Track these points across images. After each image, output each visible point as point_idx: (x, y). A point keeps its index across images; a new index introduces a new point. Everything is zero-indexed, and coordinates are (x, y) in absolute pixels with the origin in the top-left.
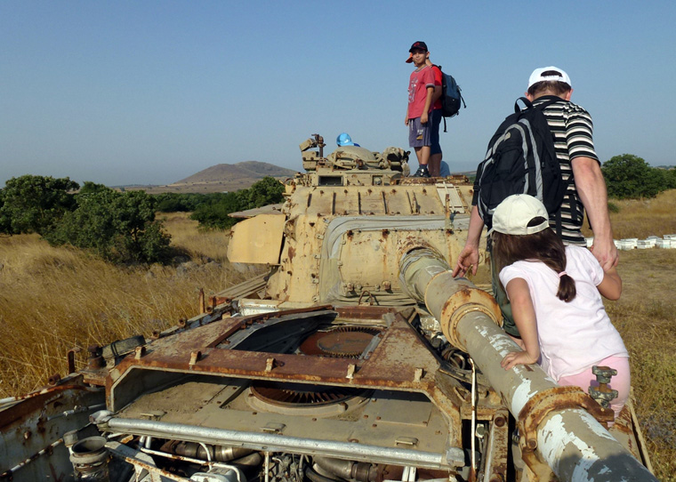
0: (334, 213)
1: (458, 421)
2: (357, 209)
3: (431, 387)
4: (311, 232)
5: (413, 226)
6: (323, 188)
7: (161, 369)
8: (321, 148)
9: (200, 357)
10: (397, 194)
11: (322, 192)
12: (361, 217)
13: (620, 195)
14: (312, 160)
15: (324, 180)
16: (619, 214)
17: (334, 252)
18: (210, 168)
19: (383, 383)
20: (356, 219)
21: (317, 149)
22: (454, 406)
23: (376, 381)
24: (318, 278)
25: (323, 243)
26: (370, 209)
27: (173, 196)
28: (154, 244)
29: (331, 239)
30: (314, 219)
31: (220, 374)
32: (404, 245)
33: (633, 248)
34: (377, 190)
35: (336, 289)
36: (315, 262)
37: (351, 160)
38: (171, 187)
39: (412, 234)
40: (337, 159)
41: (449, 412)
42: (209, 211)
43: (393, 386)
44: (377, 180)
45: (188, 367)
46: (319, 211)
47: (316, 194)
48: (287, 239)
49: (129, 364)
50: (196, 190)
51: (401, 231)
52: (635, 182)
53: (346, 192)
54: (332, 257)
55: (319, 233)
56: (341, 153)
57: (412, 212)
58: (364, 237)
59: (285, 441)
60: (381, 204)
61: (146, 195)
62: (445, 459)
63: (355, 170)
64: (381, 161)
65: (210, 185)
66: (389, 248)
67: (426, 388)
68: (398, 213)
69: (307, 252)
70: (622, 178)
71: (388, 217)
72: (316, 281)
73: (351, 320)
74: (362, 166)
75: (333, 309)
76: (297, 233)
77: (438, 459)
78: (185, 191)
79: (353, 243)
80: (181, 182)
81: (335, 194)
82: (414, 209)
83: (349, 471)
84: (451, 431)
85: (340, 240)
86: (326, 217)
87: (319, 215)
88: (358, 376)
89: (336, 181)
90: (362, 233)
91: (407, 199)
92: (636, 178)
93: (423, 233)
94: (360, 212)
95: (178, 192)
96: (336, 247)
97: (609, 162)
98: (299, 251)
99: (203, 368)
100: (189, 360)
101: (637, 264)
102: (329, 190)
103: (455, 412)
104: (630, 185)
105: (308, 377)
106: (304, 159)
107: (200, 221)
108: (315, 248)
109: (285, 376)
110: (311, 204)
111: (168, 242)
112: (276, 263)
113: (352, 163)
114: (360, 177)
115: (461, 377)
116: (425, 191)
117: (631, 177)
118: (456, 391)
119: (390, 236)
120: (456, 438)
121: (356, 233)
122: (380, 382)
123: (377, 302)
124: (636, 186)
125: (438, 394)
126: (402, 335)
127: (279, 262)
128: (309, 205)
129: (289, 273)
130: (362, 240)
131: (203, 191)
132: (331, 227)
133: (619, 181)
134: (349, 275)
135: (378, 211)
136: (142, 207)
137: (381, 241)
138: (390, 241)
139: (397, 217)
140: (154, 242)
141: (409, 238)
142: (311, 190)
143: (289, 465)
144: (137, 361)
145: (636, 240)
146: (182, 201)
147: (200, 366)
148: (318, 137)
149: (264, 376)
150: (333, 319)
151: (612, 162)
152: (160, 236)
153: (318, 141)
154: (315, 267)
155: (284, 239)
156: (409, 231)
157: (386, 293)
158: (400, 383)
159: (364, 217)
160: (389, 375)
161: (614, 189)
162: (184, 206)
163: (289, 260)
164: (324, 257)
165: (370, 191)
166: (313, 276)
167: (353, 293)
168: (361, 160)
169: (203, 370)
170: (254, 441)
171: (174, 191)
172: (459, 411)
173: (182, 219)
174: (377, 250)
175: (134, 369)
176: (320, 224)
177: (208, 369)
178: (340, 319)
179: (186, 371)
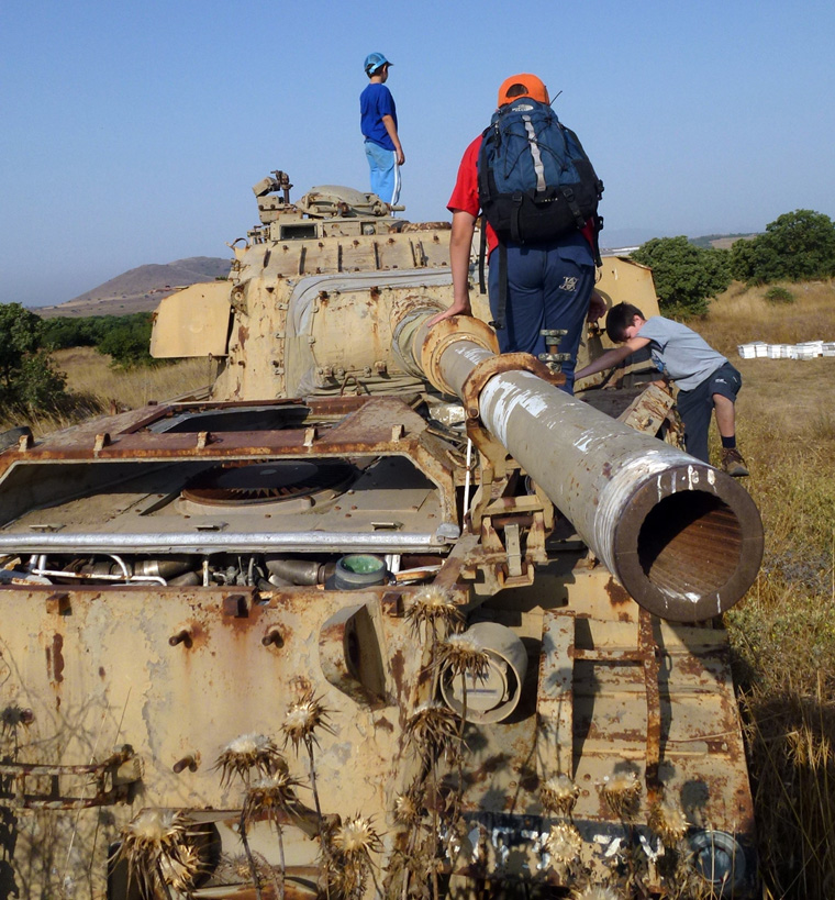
0: (302, 272)
1: (451, 488)
2: (336, 266)
3: (413, 447)
4: (270, 301)
5: (415, 282)
6: (286, 243)
7: (55, 462)
8: (287, 191)
9: (107, 441)
10: (395, 245)
11: (286, 248)
12: (340, 275)
13: (796, 276)
14: (273, 208)
15: (289, 232)
16: (795, 306)
17: (303, 326)
18: (129, 273)
19: (352, 448)
20: (335, 279)
21: (281, 193)
22: (445, 468)
23: (342, 446)
24: (282, 366)
25: (288, 316)
26: (355, 265)
27: (69, 322)
28: (38, 390)
29: (299, 309)
30: (272, 282)
31: (137, 460)
32: (401, 309)
33: (816, 355)
34: (367, 242)
35: (308, 379)
36: (277, 344)
37: (330, 204)
38: (63, 309)
39: (413, 293)
40: (310, 204)
41: (438, 478)
42: (128, 338)
43: (364, 451)
44: (368, 228)
45: (92, 455)
46: (280, 272)
47: (276, 251)
48: (236, 316)
49: (10, 459)
50: (105, 311)
51: (397, 289)
52: (817, 253)
53: (321, 245)
54: (301, 333)
55: (281, 301)
56: (316, 195)
57: (416, 265)
58: (345, 299)
59: (226, 539)
60: (372, 258)
61: (22, 311)
62: (435, 537)
63: (338, 218)
64: (377, 203)
65: (129, 301)
66: (381, 314)
67: (407, 449)
68: (395, 267)
69: (265, 330)
70: (797, 247)
71: (381, 273)
72: (281, 370)
73: (330, 416)
74: (347, 212)
75: (304, 403)
76: (250, 304)
77: (426, 540)
78: (86, 314)
79: (329, 309)
80: (80, 298)
81: (304, 251)
82: (418, 261)
83: (315, 574)
84: (443, 503)
85: (311, 308)
86: (290, 279)
87: (280, 276)
88: (319, 443)
89: (307, 231)
90: (342, 295)
91: (410, 250)
92: (819, 247)
93: (429, 291)
94: (340, 269)
95: (75, 316)
96: (305, 318)
97: (774, 224)
98: (253, 331)
99: (112, 454)
100: (93, 446)
101: (823, 380)
102: (295, 246)
103: (447, 477)
104: (810, 258)
105: (253, 451)
106: (261, 208)
107: (114, 356)
108: (277, 323)
109: (223, 452)
110: (270, 263)
111: (61, 385)
112: (222, 353)
113: (332, 208)
114: (344, 227)
115: (455, 437)
116: (436, 239)
117: (810, 247)
118: (449, 454)
119: (381, 296)
120: (449, 512)
121: (332, 296)
122: (348, 447)
123: (369, 393)
124: (820, 260)
125: (423, 454)
126: (386, 403)
127: (227, 352)
128: (265, 264)
129: (240, 363)
130: (342, 305)
131: (116, 311)
132: (298, 291)
133: (793, 254)
134: (326, 355)
135: (367, 267)
136: (18, 330)
137: (369, 304)
138: (383, 305)
139: (392, 272)
140: (39, 385)
141: (409, 298)
142: (269, 246)
143: (235, 578)
144: (22, 453)
145: (820, 343)
146: (85, 329)
147: (109, 452)
148: (280, 174)
149: (195, 455)
150: (304, 418)
151: (779, 223)
152: (50, 376)
153: (281, 182)
154: (277, 351)
155: (232, 316)
156: (409, 289)
157: (381, 379)
158: (373, 445)
159: (345, 274)
160: (360, 438)
161: (785, 266)
162: (88, 337)
163: (240, 346)
164: (290, 335)
165: (356, 243)
166: (276, 364)
167: (332, 381)
168: (344, 204)
169: (113, 457)
170: (185, 542)
171: (69, 315)
172: (452, 475)
173: (84, 358)
174: (364, 317)
175: (18, 467)
176: (282, 289)
177: (120, 454)
178: (315, 416)
179: (89, 461)
